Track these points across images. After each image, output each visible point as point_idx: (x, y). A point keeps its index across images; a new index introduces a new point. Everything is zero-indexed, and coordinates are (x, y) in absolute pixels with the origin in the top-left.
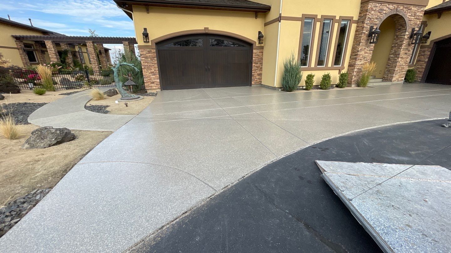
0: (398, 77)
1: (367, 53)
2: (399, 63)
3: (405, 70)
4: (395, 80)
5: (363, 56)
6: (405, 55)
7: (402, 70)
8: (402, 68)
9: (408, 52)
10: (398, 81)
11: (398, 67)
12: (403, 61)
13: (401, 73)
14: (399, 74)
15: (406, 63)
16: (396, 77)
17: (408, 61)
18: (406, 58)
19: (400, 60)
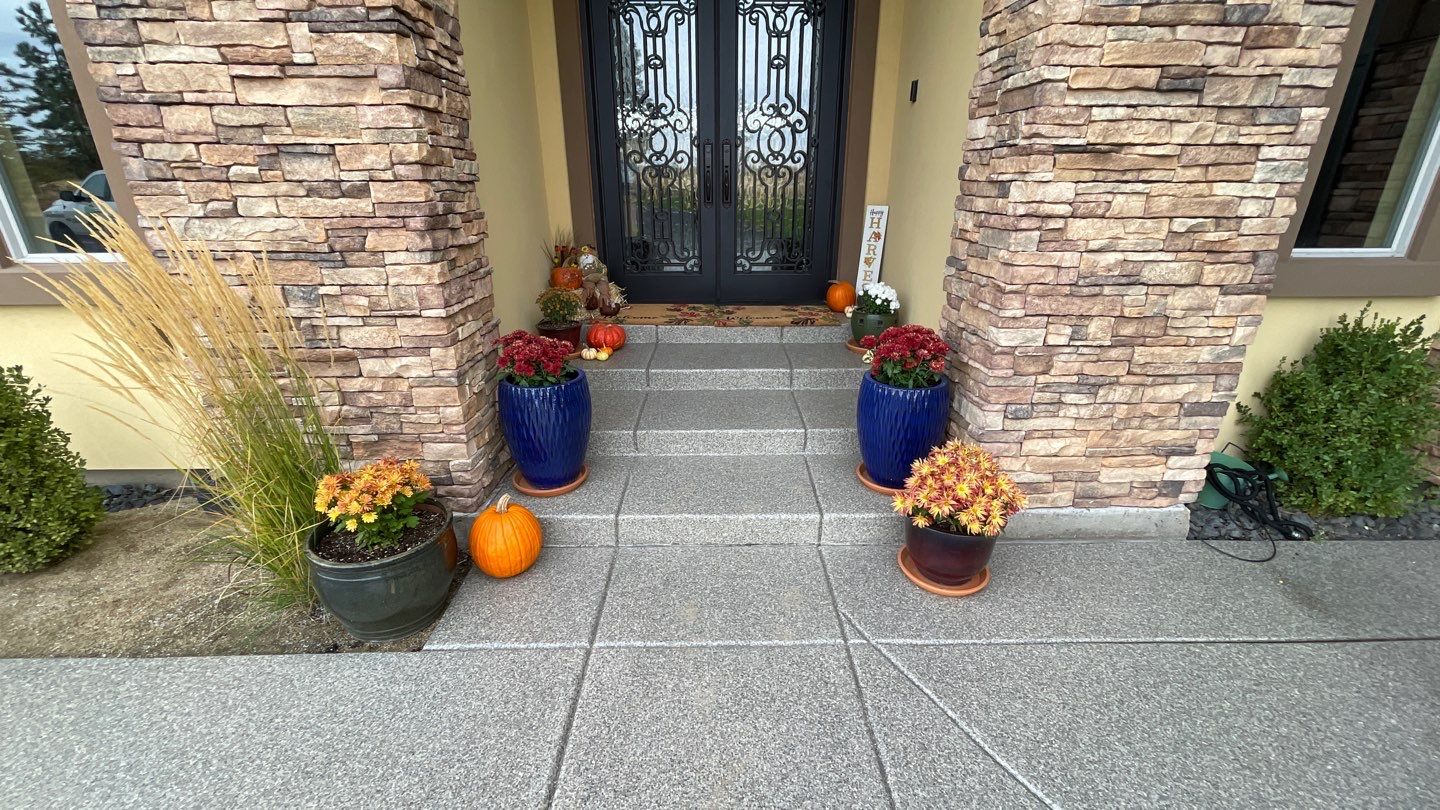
8: (1128, 330)
9: (1247, 46)
10: (1078, 500)
11: (1046, 305)
12: (1136, 205)
13: (1117, 394)
14: (1084, 412)
15: (1214, 251)
16: (1028, 446)
17: (1249, 208)
18: (1207, 156)
19: (1067, 190)
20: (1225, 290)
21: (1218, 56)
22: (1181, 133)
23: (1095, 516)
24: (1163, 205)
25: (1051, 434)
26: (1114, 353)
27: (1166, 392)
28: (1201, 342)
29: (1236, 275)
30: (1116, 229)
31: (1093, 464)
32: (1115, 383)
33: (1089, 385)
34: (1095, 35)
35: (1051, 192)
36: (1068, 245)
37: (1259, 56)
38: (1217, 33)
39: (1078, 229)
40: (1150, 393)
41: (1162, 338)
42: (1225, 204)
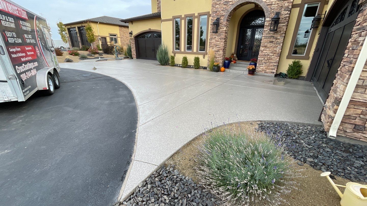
0: (264, 68)
1: (218, 41)
2: (262, 52)
3: (275, 61)
4: (261, 71)
5: (214, 44)
6: (271, 43)
7: (269, 61)
8: (268, 59)
9: (276, 40)
10: (265, 73)
11: (262, 57)
12: (268, 50)
13: (268, 64)
14: (265, 65)
15: (274, 53)
16: (260, 67)
17: (277, 50)
18: (273, 47)
19: (263, 49)
20: (276, 56)
21: (274, 40)
22: (271, 45)
23: (266, 74)
24: (270, 50)
25: (262, 67)
26: (267, 61)
27: (272, 64)
28: (274, 60)
29: (276, 55)
30: (267, 51)
31: (266, 70)
32: (267, 63)
33: (265, 63)
34: (265, 39)
35: (262, 49)
36: (263, 52)
37: (277, 40)
38: (273, 39)
39: (264, 51)
40: (271, 64)
41: (271, 60)
42: (275, 50)
